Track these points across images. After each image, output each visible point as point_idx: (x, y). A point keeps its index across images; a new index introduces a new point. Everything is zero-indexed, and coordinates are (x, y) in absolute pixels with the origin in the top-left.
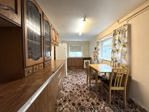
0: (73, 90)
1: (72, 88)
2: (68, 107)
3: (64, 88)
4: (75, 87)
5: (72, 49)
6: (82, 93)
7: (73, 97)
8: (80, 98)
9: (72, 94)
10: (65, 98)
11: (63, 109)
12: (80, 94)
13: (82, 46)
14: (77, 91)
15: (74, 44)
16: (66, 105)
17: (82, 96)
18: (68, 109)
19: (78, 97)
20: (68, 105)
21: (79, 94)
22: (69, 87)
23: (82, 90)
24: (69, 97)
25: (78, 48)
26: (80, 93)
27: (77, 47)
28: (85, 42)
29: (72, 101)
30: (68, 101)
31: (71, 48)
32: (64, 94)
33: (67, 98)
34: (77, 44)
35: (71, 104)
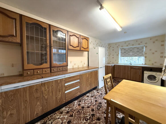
0: (88, 107)
1: (89, 104)
2: (63, 121)
3: (82, 100)
4: (93, 106)
5: (125, 52)
6: (92, 119)
7: (78, 115)
8: (83, 122)
9: (80, 111)
10: (71, 110)
11: (59, 118)
12: (88, 118)
13: (144, 47)
14: (89, 111)
15: (127, 46)
16: (64, 116)
17: (89, 121)
18: (61, 122)
19: (82, 119)
20: (66, 118)
21: (87, 116)
22: (88, 101)
23: (98, 115)
24: (74, 112)
25: (136, 50)
26: (90, 116)
27: (134, 48)
28: (151, 38)
29: (72, 118)
30: (70, 115)
31: (123, 51)
32: (75, 106)
33: (72, 111)
34: (133, 45)
35: (68, 120)
